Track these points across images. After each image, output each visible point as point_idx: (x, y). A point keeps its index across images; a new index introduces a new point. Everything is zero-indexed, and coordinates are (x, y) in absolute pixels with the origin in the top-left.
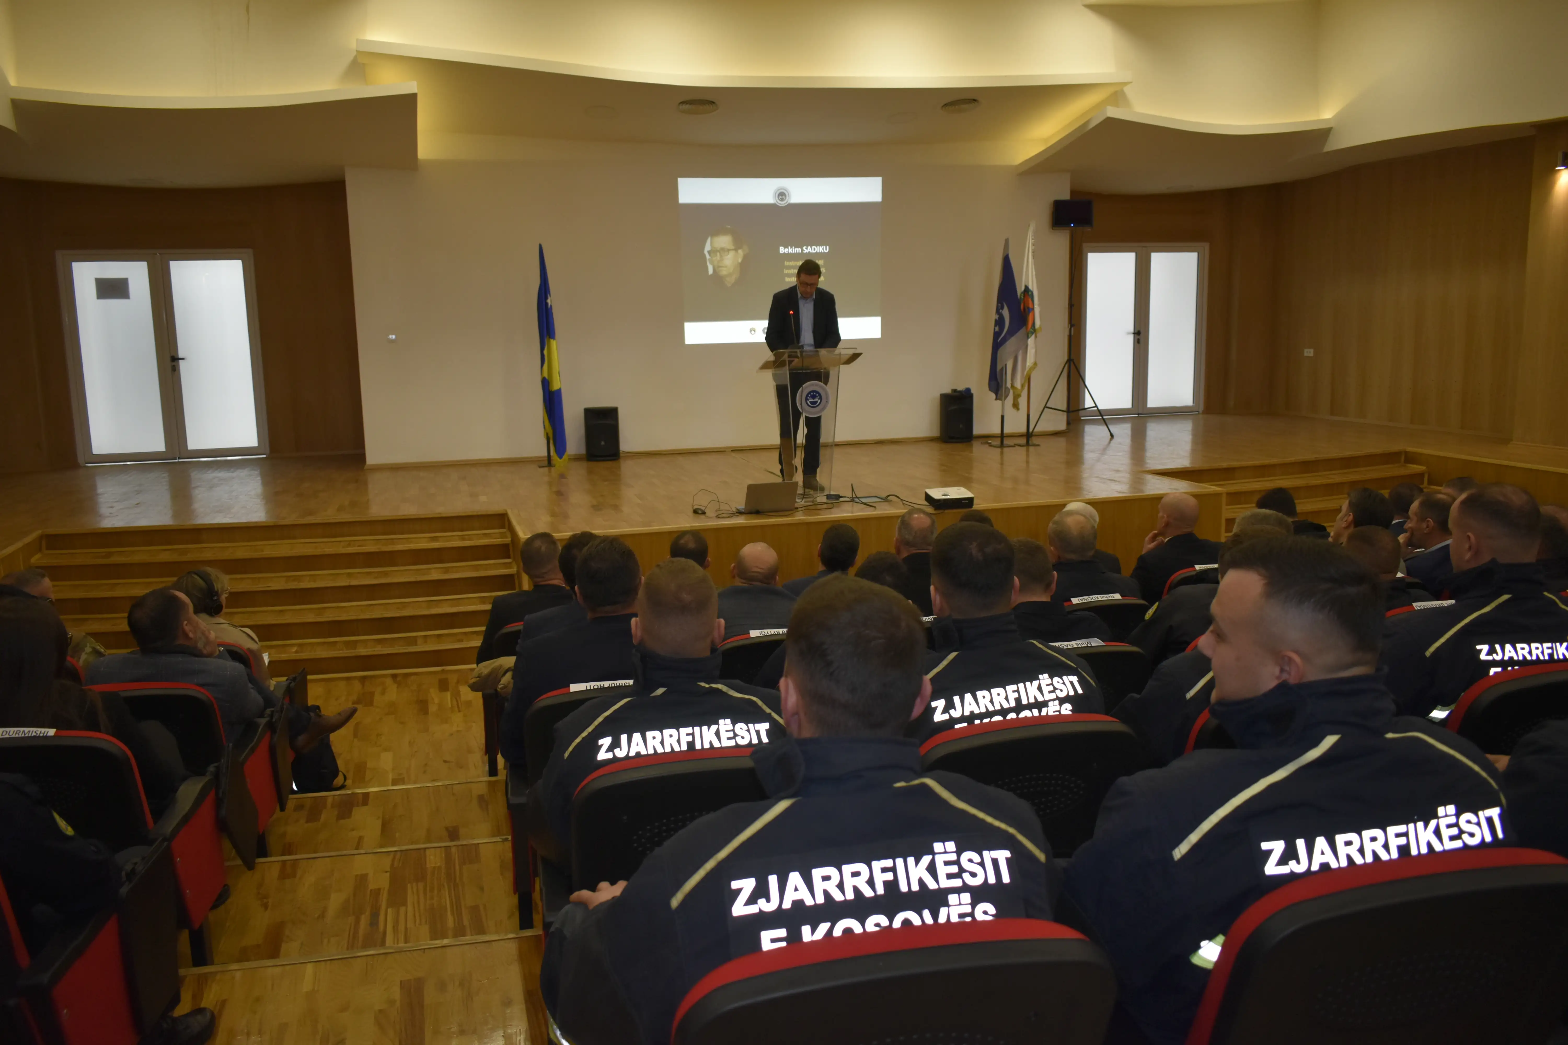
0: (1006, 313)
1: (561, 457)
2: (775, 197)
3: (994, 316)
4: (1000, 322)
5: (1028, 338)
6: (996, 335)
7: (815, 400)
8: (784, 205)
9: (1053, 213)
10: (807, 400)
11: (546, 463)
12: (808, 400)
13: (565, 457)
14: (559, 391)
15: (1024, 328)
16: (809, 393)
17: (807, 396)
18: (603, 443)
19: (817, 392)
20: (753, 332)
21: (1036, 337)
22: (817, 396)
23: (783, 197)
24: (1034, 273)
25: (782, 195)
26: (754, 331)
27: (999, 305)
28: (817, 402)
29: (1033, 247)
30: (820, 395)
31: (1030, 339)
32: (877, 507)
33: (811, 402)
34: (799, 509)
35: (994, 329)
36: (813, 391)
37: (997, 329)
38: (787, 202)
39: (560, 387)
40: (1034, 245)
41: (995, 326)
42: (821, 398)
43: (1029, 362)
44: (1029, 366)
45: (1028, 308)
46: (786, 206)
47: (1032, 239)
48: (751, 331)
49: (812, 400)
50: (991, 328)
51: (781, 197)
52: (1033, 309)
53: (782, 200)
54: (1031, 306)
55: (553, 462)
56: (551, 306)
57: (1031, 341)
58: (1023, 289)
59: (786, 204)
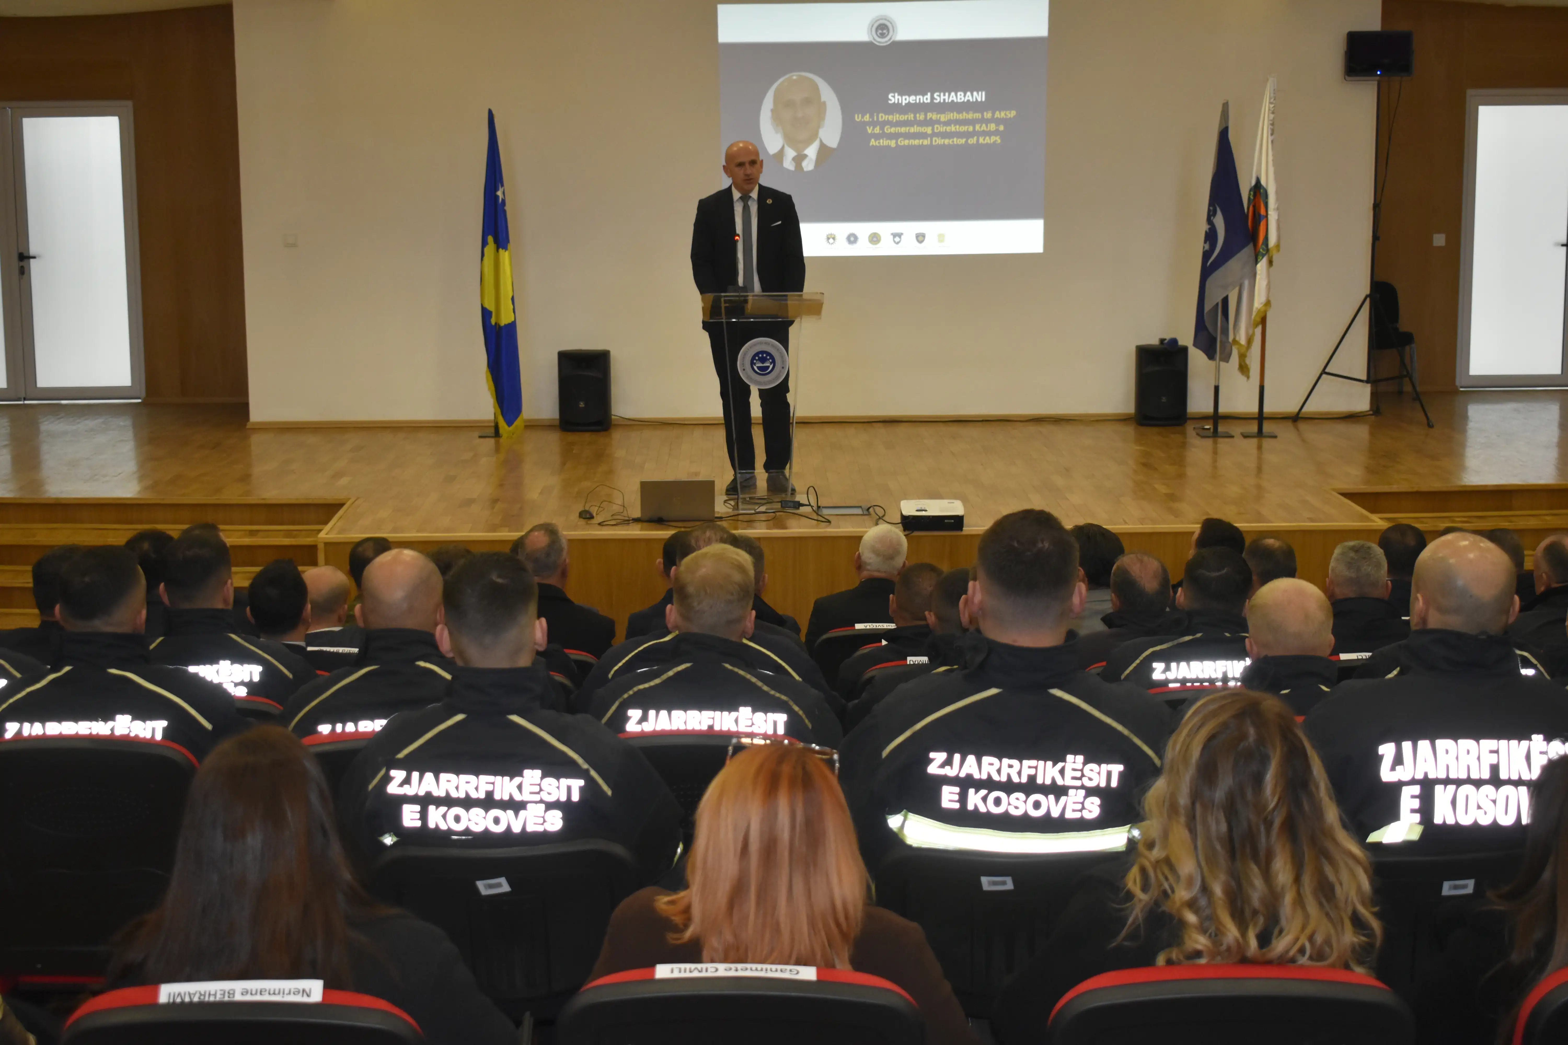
0: (1219, 221)
1: (510, 423)
2: (871, 31)
3: (1204, 227)
4: (1211, 236)
5: (1256, 262)
6: (1206, 255)
7: (764, 365)
8: (885, 44)
9: (1346, 53)
10: (752, 364)
11: (492, 430)
12: (755, 364)
13: (518, 423)
14: (512, 326)
15: (1251, 246)
16: (757, 354)
17: (753, 358)
18: (582, 405)
19: (768, 354)
20: (831, 241)
21: (1270, 263)
22: (769, 360)
23: (885, 31)
24: (1271, 158)
25: (882, 28)
26: (834, 239)
27: (1211, 208)
28: (768, 367)
29: (1272, 116)
30: (772, 357)
31: (1259, 266)
32: (832, 522)
33: (758, 368)
34: (724, 519)
35: (1204, 247)
36: (762, 352)
37: (1207, 247)
38: (890, 39)
39: (513, 320)
40: (1273, 113)
41: (1205, 242)
42: (774, 362)
43: (1258, 303)
44: (1257, 308)
45: (1260, 215)
46: (887, 46)
47: (1270, 103)
48: (828, 239)
49: (761, 365)
50: (1198, 246)
51: (880, 31)
52: (1267, 216)
53: (882, 35)
54: (1263, 212)
55: (501, 431)
56: (504, 201)
57: (1262, 266)
58: (1253, 183)
59: (889, 43)
